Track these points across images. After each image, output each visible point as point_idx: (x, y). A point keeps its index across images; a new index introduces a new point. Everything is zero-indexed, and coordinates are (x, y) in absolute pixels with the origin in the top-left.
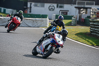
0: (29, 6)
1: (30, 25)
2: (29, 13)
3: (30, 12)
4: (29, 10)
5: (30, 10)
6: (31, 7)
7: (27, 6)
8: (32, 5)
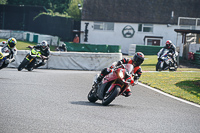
0: (83, 29)
1: (85, 66)
2: (82, 42)
3: (86, 40)
4: (82, 36)
5: (86, 36)
6: (87, 31)
7: (79, 28)
8: (89, 27)
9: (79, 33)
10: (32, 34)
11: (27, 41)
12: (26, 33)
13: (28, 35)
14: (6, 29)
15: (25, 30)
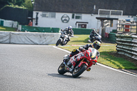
0: (34, 16)
2: (34, 25)
3: (37, 24)
4: (34, 22)
5: (37, 21)
6: (37, 18)
7: (32, 16)
8: (39, 16)
9: (32, 19)
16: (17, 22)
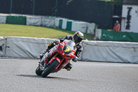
9: (120, 20)
10: (65, 21)
11: (60, 28)
12: (59, 19)
13: (61, 21)
14: (36, 14)
15: (57, 16)
16: (93, 24)
